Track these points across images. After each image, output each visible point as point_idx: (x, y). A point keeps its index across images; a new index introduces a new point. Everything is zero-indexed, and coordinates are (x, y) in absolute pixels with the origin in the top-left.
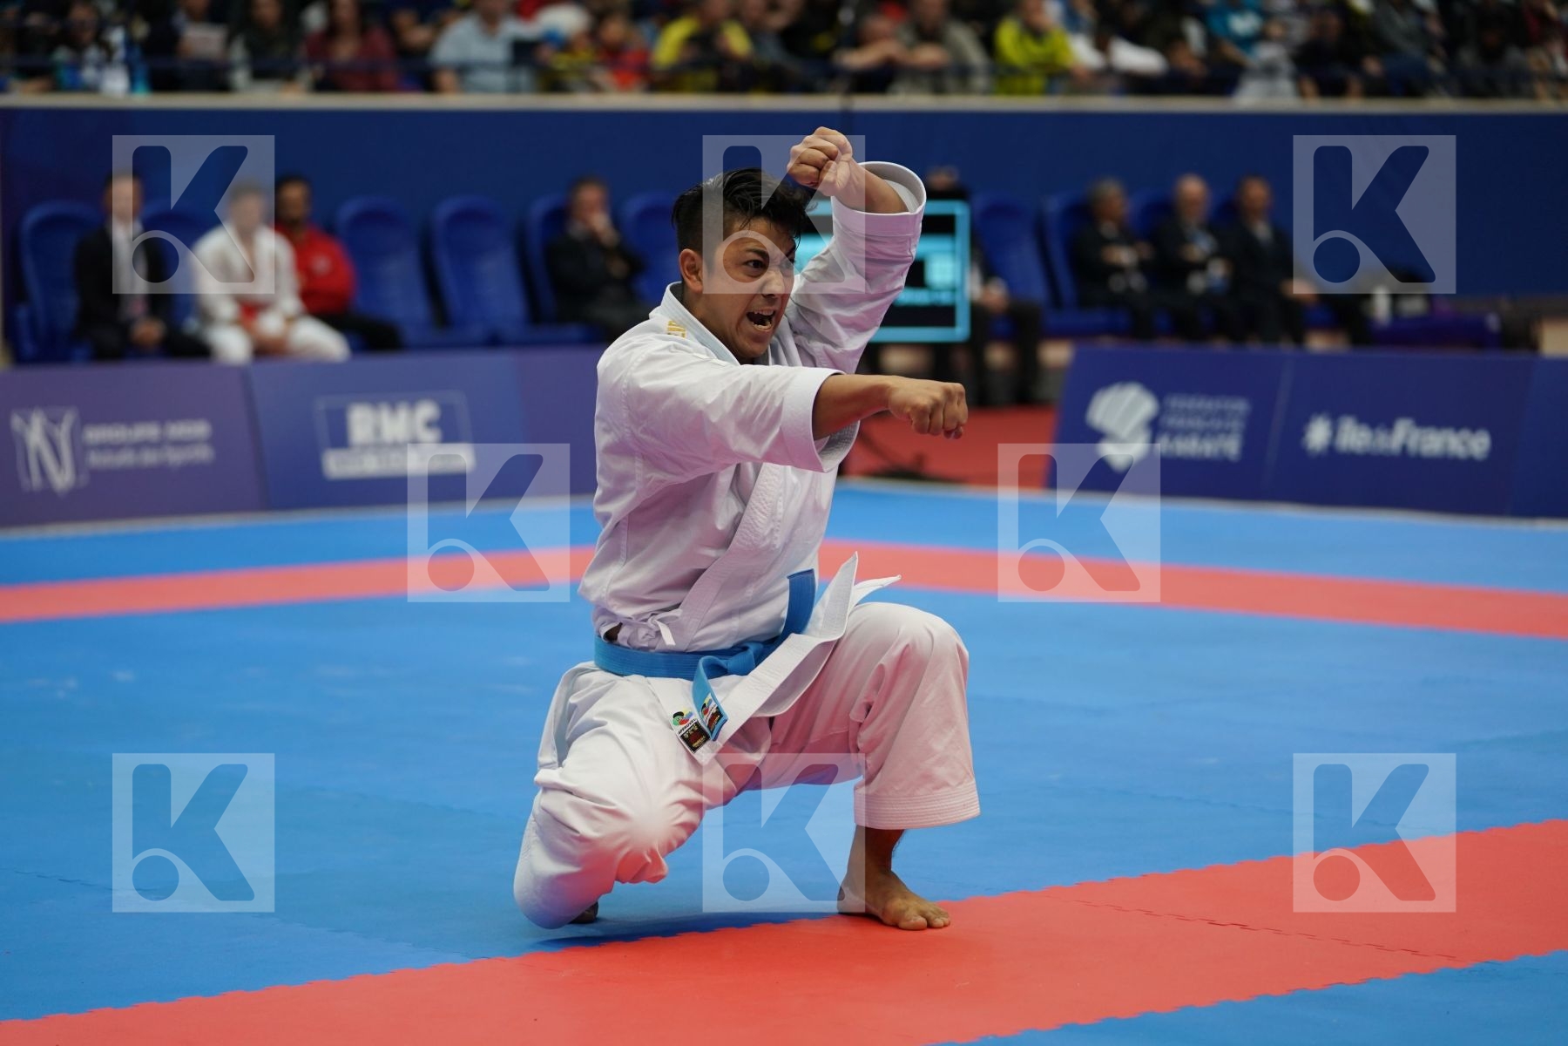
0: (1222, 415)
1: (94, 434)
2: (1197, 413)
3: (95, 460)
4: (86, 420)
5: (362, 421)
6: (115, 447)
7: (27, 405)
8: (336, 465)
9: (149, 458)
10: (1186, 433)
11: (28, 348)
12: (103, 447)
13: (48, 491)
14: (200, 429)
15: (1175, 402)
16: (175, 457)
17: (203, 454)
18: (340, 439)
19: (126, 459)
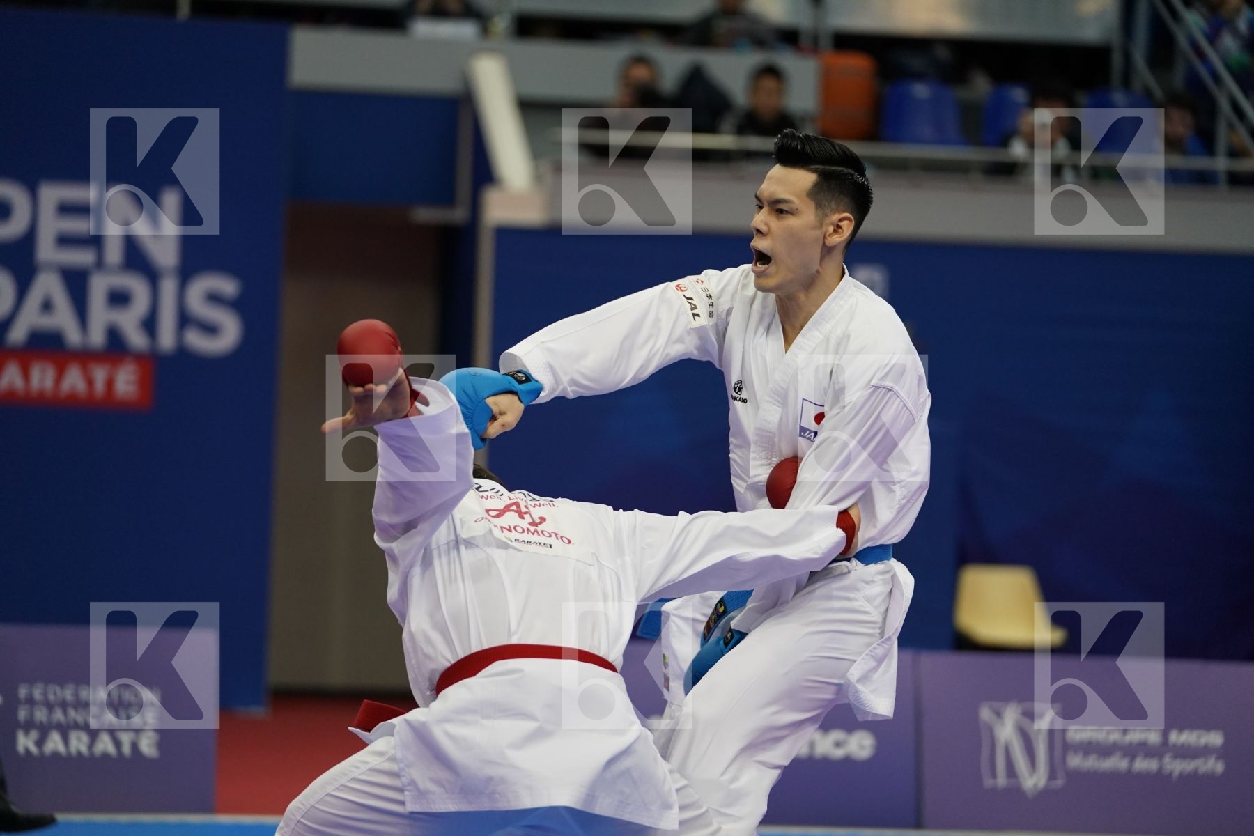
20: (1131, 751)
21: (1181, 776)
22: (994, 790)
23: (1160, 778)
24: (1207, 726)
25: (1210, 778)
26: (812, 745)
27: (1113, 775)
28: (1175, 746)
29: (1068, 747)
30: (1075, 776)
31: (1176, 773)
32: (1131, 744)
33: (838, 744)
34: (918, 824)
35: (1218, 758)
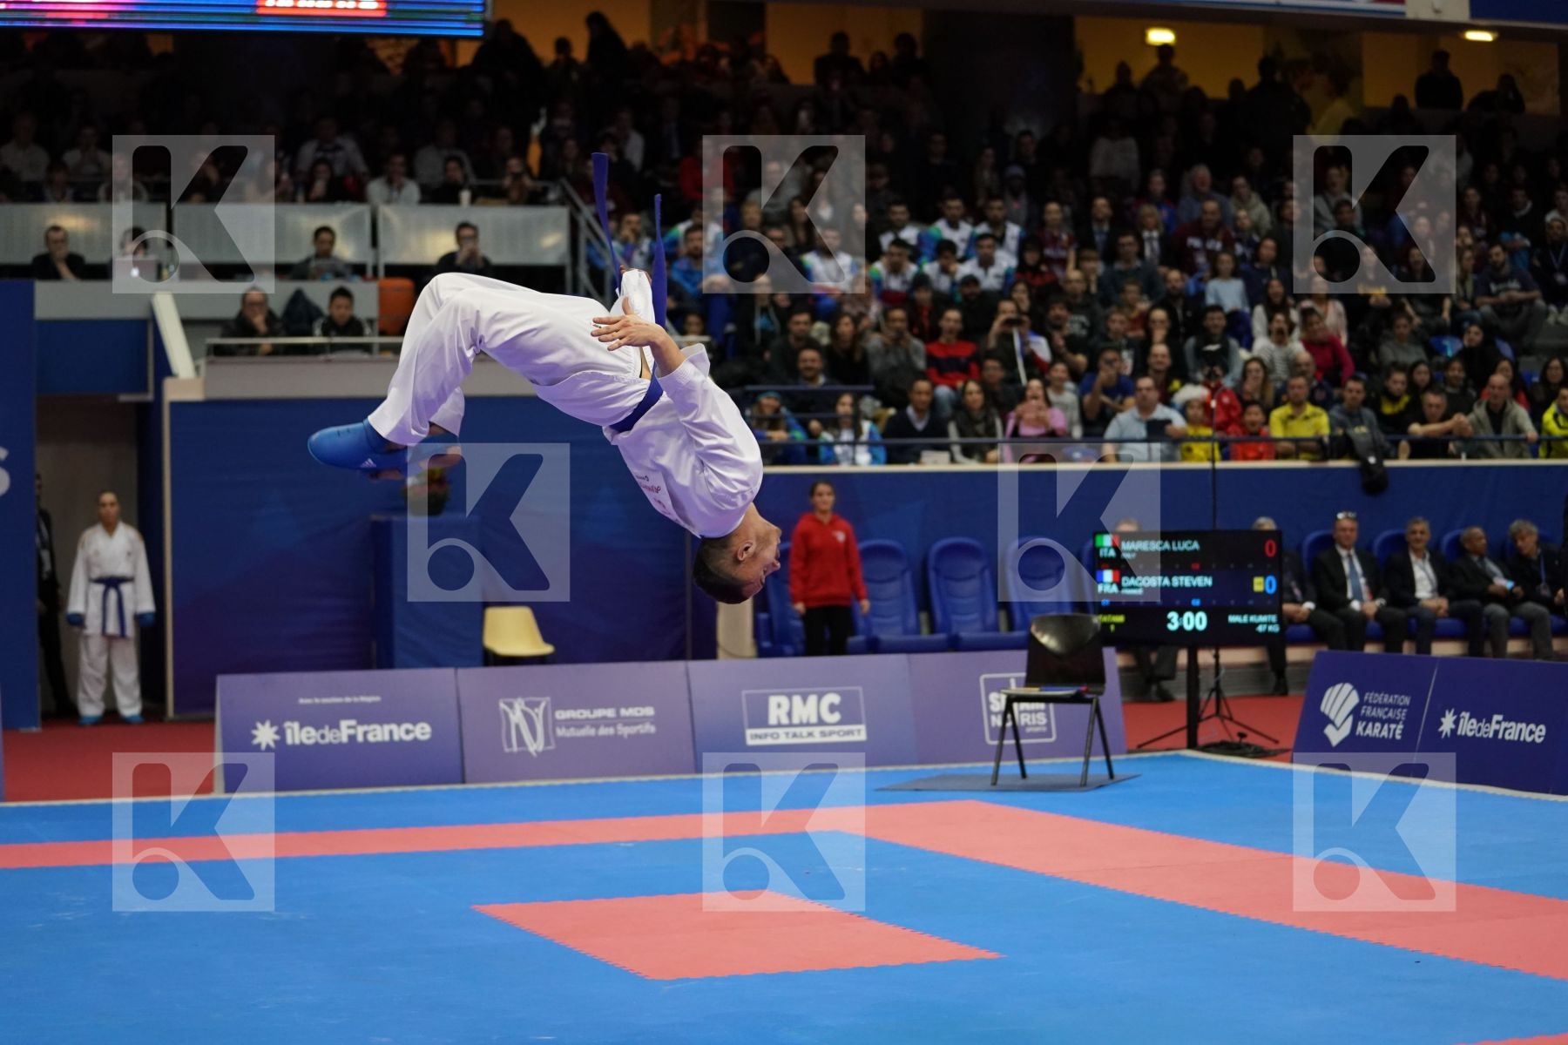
0: (1395, 707)
1: (562, 715)
2: (1383, 706)
3: (561, 732)
4: (557, 705)
5: (777, 707)
6: (578, 724)
7: (513, 694)
8: (752, 737)
9: (603, 731)
10: (1374, 720)
12: (569, 723)
13: (524, 755)
14: (649, 711)
15: (1369, 696)
16: (626, 731)
17: (650, 728)
18: (761, 721)
19: (587, 731)
20: (596, 723)
21: (629, 736)
22: (512, 754)
23: (616, 738)
24: (643, 705)
25: (648, 735)
26: (391, 733)
27: (587, 738)
28: (626, 718)
29: (557, 723)
30: (562, 741)
31: (626, 736)
32: (597, 719)
33: (408, 732)
34: (463, 781)
35: (652, 723)
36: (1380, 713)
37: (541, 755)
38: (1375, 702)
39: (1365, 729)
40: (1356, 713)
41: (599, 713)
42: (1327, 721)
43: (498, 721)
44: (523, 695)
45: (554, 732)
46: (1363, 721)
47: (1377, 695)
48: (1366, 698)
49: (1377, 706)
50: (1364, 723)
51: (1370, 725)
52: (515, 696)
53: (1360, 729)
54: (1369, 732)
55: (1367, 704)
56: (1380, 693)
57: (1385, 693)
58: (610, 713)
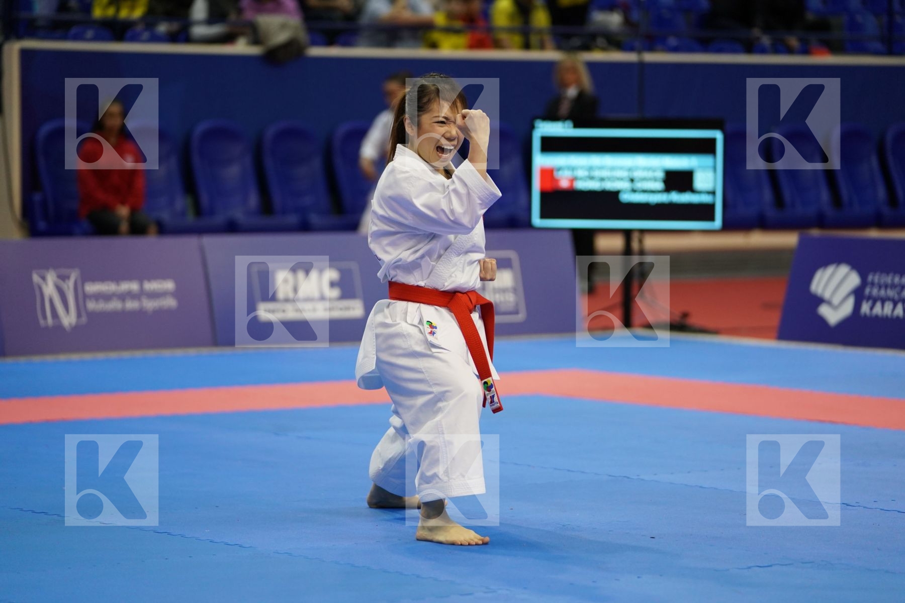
1: (92, 288)
2: (893, 286)
3: (91, 305)
4: (87, 277)
6: (107, 297)
7: (45, 266)
9: (131, 305)
10: (883, 301)
11: (42, 225)
12: (98, 297)
13: (59, 327)
14: (169, 285)
15: (873, 277)
16: (150, 305)
17: (170, 303)
19: (115, 305)
36: (891, 293)
37: (76, 328)
38: (882, 281)
39: (872, 308)
40: (859, 294)
41: (125, 286)
42: (819, 301)
43: (32, 294)
44: (55, 267)
45: (85, 306)
46: (868, 300)
47: (883, 275)
48: (870, 278)
49: (886, 287)
50: (870, 303)
51: (878, 305)
52: (47, 267)
53: (865, 308)
54: (878, 309)
55: (873, 284)
56: (888, 273)
57: (895, 272)
58: (134, 286)
